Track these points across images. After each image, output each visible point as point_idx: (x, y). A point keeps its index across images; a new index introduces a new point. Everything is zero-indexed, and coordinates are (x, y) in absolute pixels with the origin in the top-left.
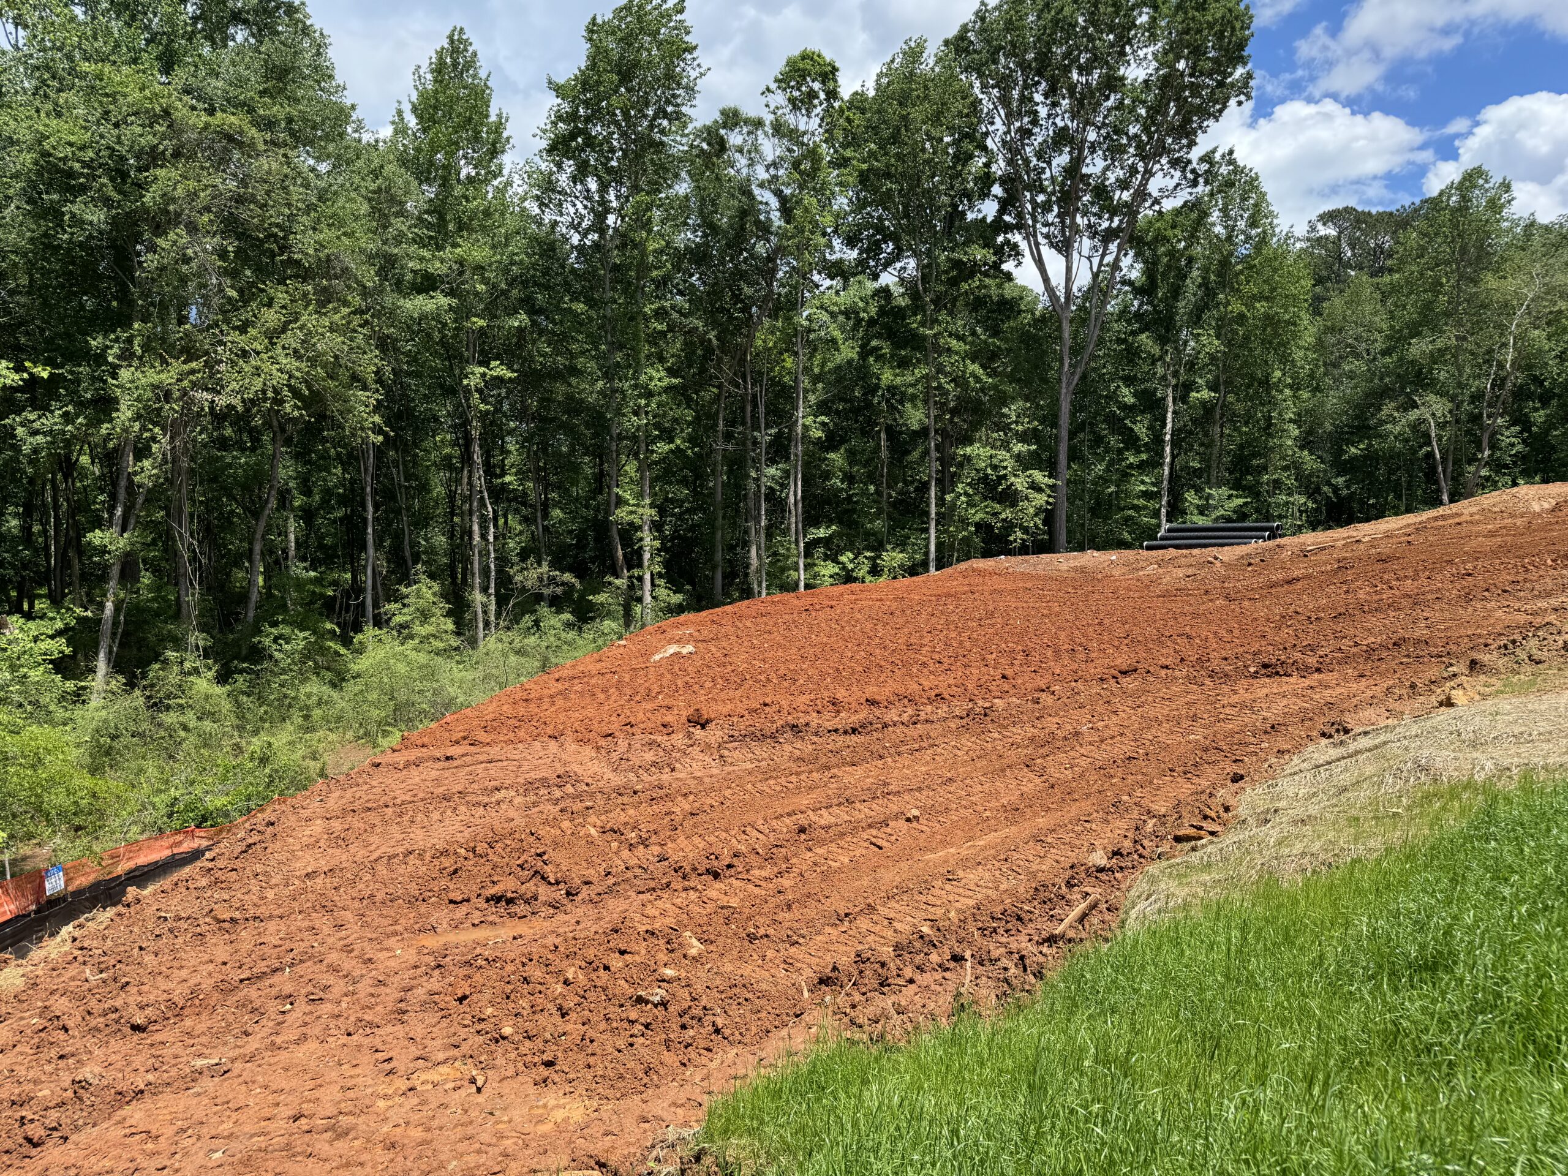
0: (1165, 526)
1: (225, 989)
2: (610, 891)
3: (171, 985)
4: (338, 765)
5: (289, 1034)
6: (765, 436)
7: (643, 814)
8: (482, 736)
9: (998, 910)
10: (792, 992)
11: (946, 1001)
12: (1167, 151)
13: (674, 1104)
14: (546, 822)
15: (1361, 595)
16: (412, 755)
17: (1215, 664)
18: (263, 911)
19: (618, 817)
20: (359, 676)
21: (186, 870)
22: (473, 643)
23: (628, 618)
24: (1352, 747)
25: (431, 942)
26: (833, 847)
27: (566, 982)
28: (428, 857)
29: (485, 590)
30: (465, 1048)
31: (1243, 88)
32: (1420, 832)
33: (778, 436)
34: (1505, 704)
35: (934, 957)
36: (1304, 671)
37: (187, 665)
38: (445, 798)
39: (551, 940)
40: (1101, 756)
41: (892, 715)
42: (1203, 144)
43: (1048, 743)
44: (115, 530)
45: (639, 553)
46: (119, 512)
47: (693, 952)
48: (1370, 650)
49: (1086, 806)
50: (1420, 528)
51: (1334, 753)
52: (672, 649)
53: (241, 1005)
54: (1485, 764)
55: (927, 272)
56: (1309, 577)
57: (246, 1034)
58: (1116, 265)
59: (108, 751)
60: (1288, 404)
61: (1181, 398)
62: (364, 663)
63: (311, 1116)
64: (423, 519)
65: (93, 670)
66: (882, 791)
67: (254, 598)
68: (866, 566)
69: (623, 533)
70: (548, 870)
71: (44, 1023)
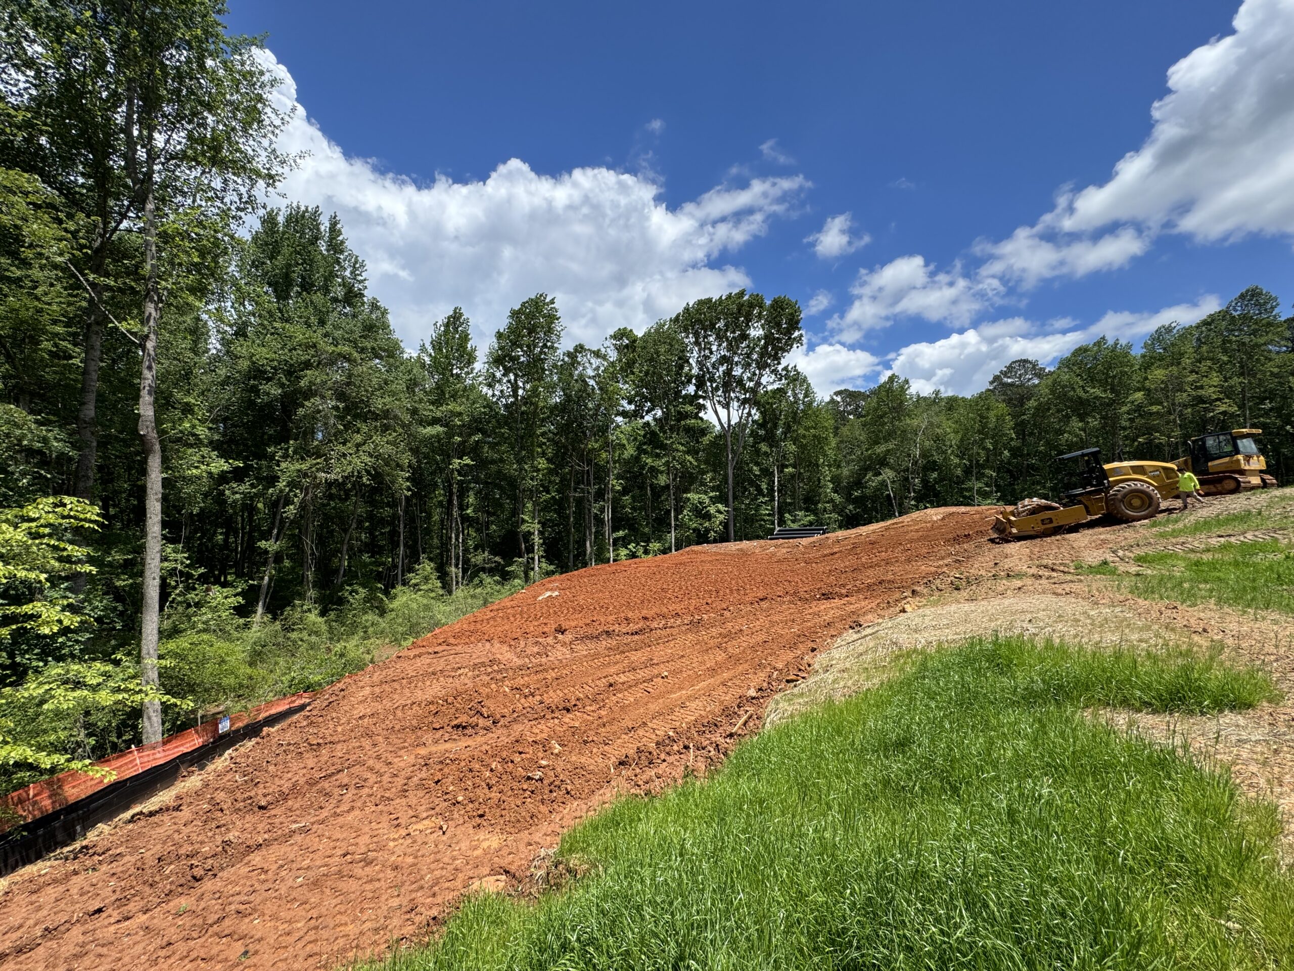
0: (777, 529)
1: (311, 783)
2: (515, 720)
3: (282, 782)
4: (381, 656)
5: (345, 807)
6: (593, 489)
7: (532, 680)
8: (452, 641)
9: (705, 721)
10: (605, 770)
11: (679, 772)
12: (769, 366)
13: (545, 834)
14: (483, 685)
15: (863, 560)
16: (416, 651)
17: (802, 594)
18: (335, 739)
19: (520, 681)
20: (393, 610)
21: (295, 717)
22: (450, 592)
23: (527, 578)
24: (864, 633)
25: (423, 751)
26: (626, 693)
27: (492, 770)
28: (423, 705)
29: (457, 566)
30: (437, 809)
31: (799, 340)
32: (895, 675)
33: (600, 488)
34: (927, 611)
35: (675, 748)
36: (841, 596)
37: (305, 607)
38: (434, 674)
39: (485, 747)
40: (753, 641)
41: (654, 625)
42: (784, 363)
43: (729, 636)
44: (273, 540)
45: (533, 546)
46: (275, 531)
47: (556, 751)
48: (869, 586)
49: (746, 666)
50: (887, 529)
51: (855, 636)
52: (548, 594)
53: (319, 792)
54: (921, 641)
55: (666, 415)
56: (841, 552)
57: (321, 808)
58: (749, 414)
59: (260, 654)
60: (827, 473)
61: (781, 471)
62: (395, 604)
63: (353, 854)
64: (428, 531)
65: (255, 612)
66: (650, 663)
67: (341, 572)
68: (641, 550)
69: (524, 536)
70: (485, 711)
71: (209, 807)
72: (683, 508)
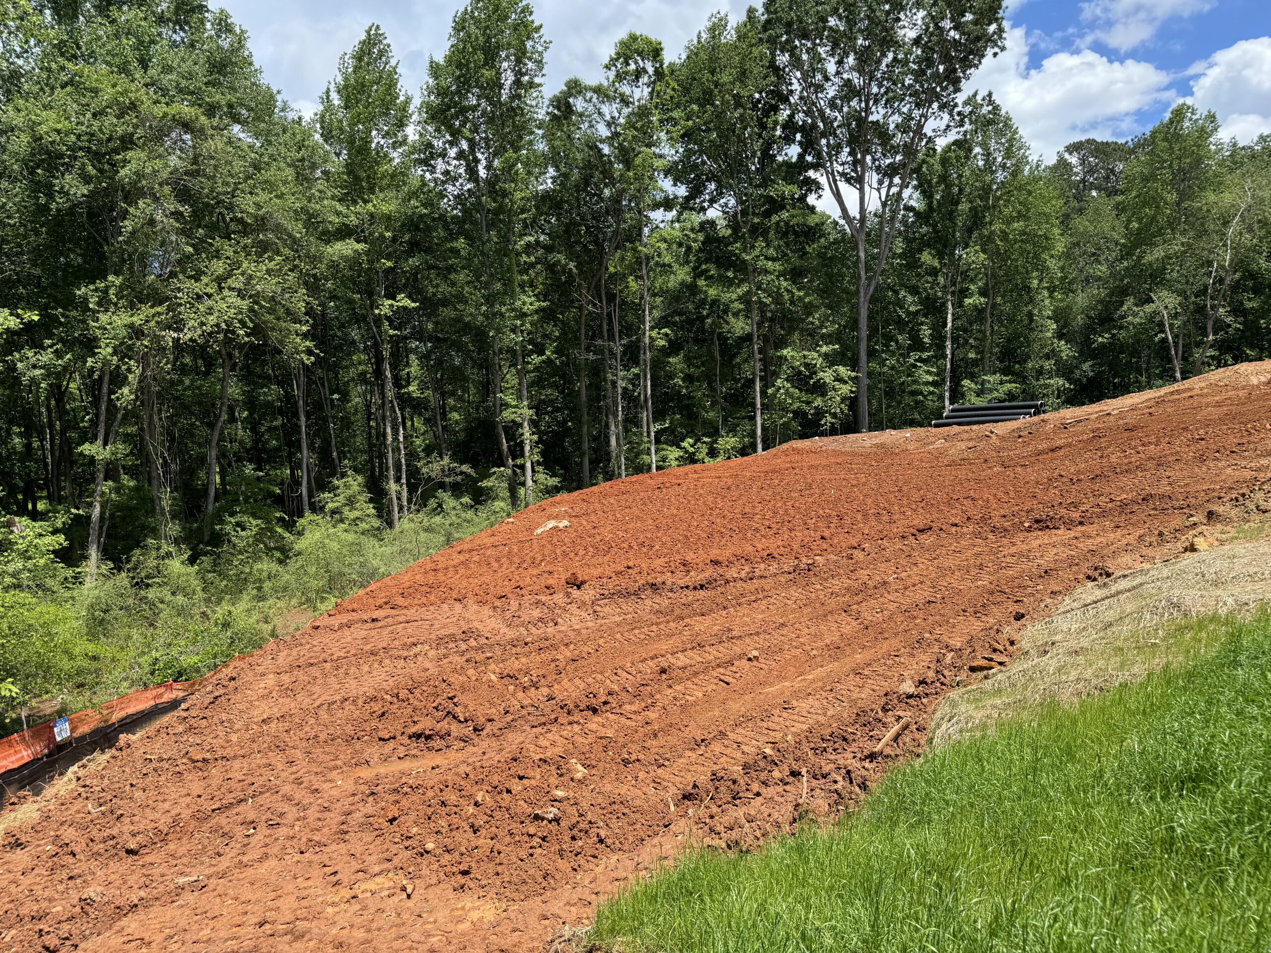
0: (949, 407)
1: (201, 817)
2: (509, 726)
3: (157, 815)
4: (286, 626)
5: (253, 855)
6: (619, 346)
7: (532, 662)
8: (400, 601)
9: (826, 732)
10: (661, 806)
11: (783, 814)
12: (937, 97)
13: (568, 903)
14: (455, 671)
15: (1113, 459)
16: (344, 618)
17: (997, 521)
18: (229, 752)
19: (513, 665)
20: (299, 554)
21: (166, 719)
22: (390, 524)
23: (515, 499)
24: (1114, 589)
25: (366, 773)
26: (689, 684)
27: (476, 804)
28: (360, 702)
29: (398, 480)
30: (396, 861)
32: (1178, 661)
33: (630, 344)
34: (1240, 548)
35: (776, 774)
36: (1070, 524)
37: (163, 550)
38: (374, 653)
39: (463, 769)
40: (906, 601)
41: (732, 573)
43: (862, 591)
44: (99, 442)
45: (521, 445)
46: (102, 428)
47: (579, 776)
48: (1124, 505)
49: (895, 643)
50: (1160, 401)
51: (1099, 593)
52: (551, 524)
53: (214, 831)
54: (1225, 601)
55: (745, 206)
56: (1069, 445)
57: (219, 855)
58: (899, 195)
59: (102, 622)
60: (1046, 305)
61: (959, 304)
62: (301, 544)
63: (273, 923)
64: (346, 423)
65: (86, 558)
66: (727, 636)
67: (212, 493)
68: (705, 450)
69: (506, 429)
70: (458, 710)
71: (56, 849)
72: (776, 375)
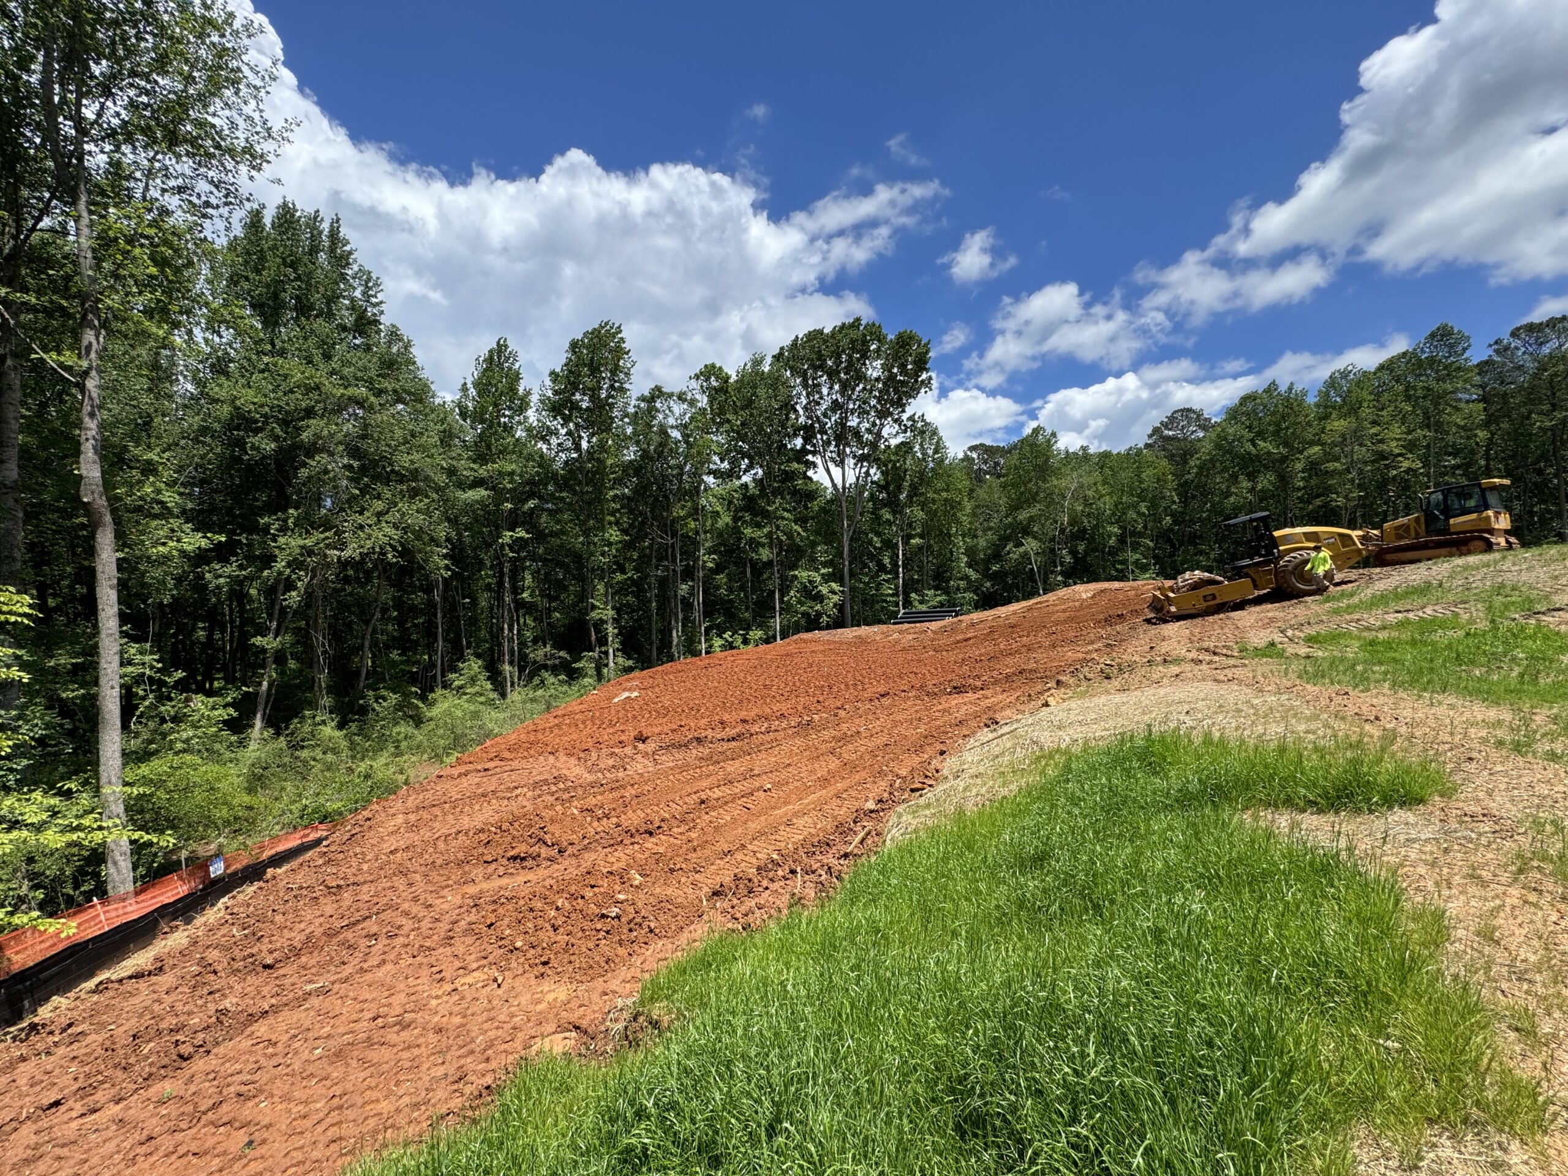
0: (902, 611)
1: (330, 934)
2: (586, 848)
3: (293, 934)
4: (417, 776)
5: (374, 961)
6: (680, 567)
7: (606, 799)
8: (506, 754)
9: (816, 840)
10: (696, 902)
11: (784, 901)
12: (891, 414)
13: (624, 981)
14: (546, 807)
15: (1002, 646)
16: (463, 769)
17: (930, 688)
18: (360, 878)
19: (592, 801)
20: (431, 719)
21: (309, 855)
22: (503, 695)
23: (600, 676)
24: (1000, 732)
25: (472, 890)
26: (721, 811)
27: (557, 909)
28: (471, 834)
29: (511, 663)
30: (491, 958)
31: (928, 383)
32: (1034, 779)
33: (688, 565)
34: (1074, 704)
35: (780, 873)
36: (975, 689)
37: (318, 719)
38: (484, 795)
39: (549, 882)
40: (871, 745)
41: (756, 728)
42: (909, 411)
43: (844, 739)
44: (271, 635)
45: (606, 637)
46: (274, 625)
47: (636, 883)
48: (1008, 676)
49: (864, 774)
50: (1030, 609)
51: (991, 736)
52: (626, 694)
53: (341, 944)
54: (1065, 738)
55: (768, 476)
56: (975, 637)
57: (344, 963)
58: (867, 473)
59: (260, 778)
60: (961, 544)
61: (906, 543)
62: (435, 712)
63: (385, 1016)
64: (473, 621)
65: (252, 726)
66: (750, 774)
67: (364, 674)
68: (740, 640)
69: (596, 625)
70: (548, 838)
71: (199, 969)
72: (789, 588)
